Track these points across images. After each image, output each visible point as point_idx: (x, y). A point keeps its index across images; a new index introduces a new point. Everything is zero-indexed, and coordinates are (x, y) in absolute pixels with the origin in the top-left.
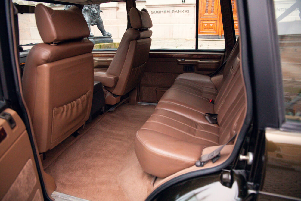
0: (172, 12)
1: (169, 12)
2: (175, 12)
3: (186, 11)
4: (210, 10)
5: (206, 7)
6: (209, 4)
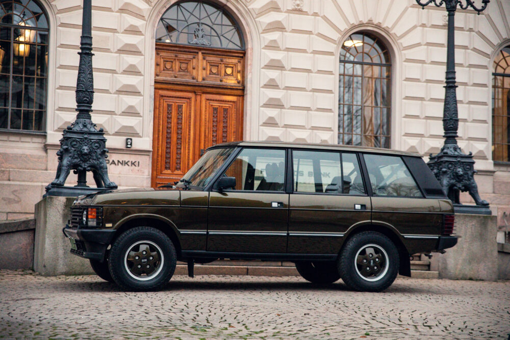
2: (111, 164)
3: (133, 164)
4: (174, 164)
5: (166, 158)
6: (171, 154)
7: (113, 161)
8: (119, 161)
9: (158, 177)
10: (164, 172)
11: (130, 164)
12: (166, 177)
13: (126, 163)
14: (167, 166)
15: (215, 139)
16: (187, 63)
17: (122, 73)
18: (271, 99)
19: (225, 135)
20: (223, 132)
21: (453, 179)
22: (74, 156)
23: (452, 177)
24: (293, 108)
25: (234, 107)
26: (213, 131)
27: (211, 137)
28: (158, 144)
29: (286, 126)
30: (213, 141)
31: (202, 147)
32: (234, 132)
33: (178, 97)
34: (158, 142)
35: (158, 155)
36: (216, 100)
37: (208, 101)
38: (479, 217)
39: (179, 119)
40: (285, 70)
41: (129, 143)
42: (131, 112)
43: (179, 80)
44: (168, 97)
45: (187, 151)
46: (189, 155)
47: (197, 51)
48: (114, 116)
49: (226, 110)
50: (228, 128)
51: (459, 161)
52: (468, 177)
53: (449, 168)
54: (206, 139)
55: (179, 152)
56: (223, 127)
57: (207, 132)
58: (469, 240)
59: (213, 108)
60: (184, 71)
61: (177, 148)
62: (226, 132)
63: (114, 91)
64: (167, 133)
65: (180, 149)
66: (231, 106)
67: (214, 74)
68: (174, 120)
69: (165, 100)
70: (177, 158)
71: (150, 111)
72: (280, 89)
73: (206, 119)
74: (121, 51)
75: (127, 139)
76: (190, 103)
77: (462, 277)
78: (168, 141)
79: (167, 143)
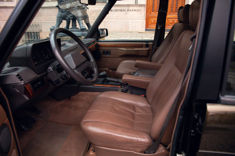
0: (128, 11)
1: (125, 11)
2: (130, 11)
3: (138, 10)
4: (156, 10)
5: (153, 7)
6: (155, 6)
7: (130, 10)
8: (133, 10)
9: (149, 15)
10: (152, 13)
11: (137, 10)
12: (152, 15)
13: (136, 10)
14: (153, 11)
22: (62, 11)
28: (149, 2)
35: (149, 6)
41: (136, 2)
55: (158, 5)
70: (157, 7)
79: (153, 1)
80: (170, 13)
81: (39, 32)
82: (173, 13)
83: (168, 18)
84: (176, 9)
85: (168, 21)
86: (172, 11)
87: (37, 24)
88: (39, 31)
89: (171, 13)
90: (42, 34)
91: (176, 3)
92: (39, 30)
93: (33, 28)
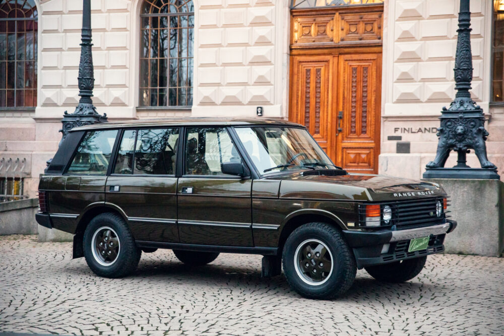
4: (313, 128)
6: (310, 118)
15: (354, 100)
16: (325, 26)
17: (254, 46)
18: (404, 53)
19: (365, 95)
20: (363, 92)
21: (451, 138)
23: (451, 136)
24: (431, 59)
25: (374, 64)
26: (352, 92)
27: (350, 98)
28: (297, 110)
29: (424, 80)
30: (352, 102)
31: (341, 109)
32: (374, 91)
33: (316, 62)
34: (297, 108)
36: (355, 60)
37: (347, 62)
38: (474, 182)
39: (318, 83)
40: (423, 19)
41: (259, 112)
42: (262, 82)
43: (317, 43)
44: (306, 62)
45: (325, 114)
46: (327, 118)
47: (334, 12)
48: (248, 87)
49: (366, 69)
50: (368, 87)
51: (461, 118)
52: (472, 135)
53: (447, 127)
54: (345, 101)
55: (318, 116)
56: (363, 86)
57: (346, 93)
58: (459, 209)
59: (352, 68)
60: (322, 34)
61: (316, 112)
62: (366, 91)
63: (247, 63)
64: (306, 97)
65: (319, 112)
66: (371, 64)
67: (354, 33)
68: (312, 85)
69: (303, 66)
70: (316, 122)
71: (283, 79)
72: (416, 40)
73: (344, 80)
74: (253, 24)
75: (258, 108)
76: (329, 66)
77: (449, 251)
78: (308, 105)
79: (306, 107)
80: (349, 134)
81: (23, 179)
82: (356, 136)
83: (345, 148)
84: (362, 127)
85: (344, 156)
86: (353, 130)
87: (21, 159)
88: (23, 177)
89: (352, 136)
90: (29, 183)
91: (363, 112)
92: (25, 173)
93: (10, 168)
